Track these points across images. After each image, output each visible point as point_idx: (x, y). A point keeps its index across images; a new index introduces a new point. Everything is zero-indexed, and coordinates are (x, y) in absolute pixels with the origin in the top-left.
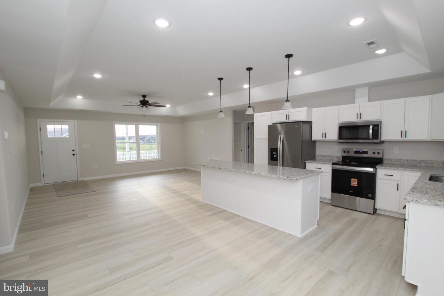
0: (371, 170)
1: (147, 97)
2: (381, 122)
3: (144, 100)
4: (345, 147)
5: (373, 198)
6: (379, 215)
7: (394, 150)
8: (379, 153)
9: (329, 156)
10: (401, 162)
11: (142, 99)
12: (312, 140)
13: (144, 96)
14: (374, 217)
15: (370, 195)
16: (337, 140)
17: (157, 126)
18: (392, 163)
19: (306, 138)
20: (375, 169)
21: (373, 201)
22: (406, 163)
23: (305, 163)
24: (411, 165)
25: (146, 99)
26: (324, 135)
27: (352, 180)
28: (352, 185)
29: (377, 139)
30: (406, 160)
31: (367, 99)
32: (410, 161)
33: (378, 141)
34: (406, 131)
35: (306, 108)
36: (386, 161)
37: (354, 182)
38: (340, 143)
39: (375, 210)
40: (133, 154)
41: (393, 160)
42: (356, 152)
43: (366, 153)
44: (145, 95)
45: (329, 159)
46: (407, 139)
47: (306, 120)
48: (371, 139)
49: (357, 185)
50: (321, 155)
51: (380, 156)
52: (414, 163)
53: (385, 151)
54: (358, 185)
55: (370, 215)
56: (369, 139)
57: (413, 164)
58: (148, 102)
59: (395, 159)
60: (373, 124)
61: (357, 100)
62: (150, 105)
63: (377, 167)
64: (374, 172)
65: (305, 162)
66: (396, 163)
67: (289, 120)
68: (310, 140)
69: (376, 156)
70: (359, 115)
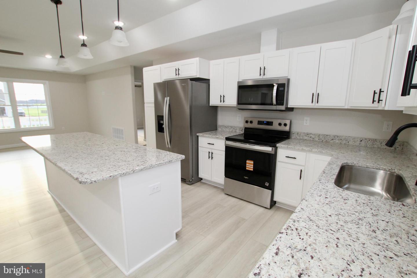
0: (268, 149)
2: (288, 80)
4: (247, 115)
5: (271, 187)
6: (279, 208)
7: (305, 121)
8: (285, 125)
9: (231, 127)
10: (311, 137)
12: (210, 105)
14: (271, 212)
15: (267, 184)
16: (236, 106)
17: (44, 84)
18: (301, 138)
19: (202, 101)
20: (274, 148)
21: (270, 191)
22: (317, 139)
23: (198, 136)
24: (322, 141)
26: (222, 98)
27: (247, 161)
28: (247, 169)
29: (282, 104)
30: (317, 134)
31: (275, 46)
32: (321, 137)
33: (283, 108)
34: (318, 94)
35: (198, 59)
36: (294, 135)
37: (250, 165)
38: (239, 109)
39: (273, 203)
40: (33, 120)
41: (302, 134)
42: (260, 123)
43: (270, 123)
45: (231, 130)
46: (319, 105)
47: (198, 77)
48: (275, 105)
49: (252, 170)
50: (223, 126)
51: (287, 129)
52: (327, 139)
53: (293, 121)
54: (254, 169)
55: (266, 210)
56: (272, 104)
57: (325, 141)
59: (304, 133)
60: (279, 83)
61: (262, 48)
63: (278, 145)
64: (273, 153)
65: (197, 134)
66: (306, 138)
67: (180, 76)
68: (208, 105)
69: (282, 128)
70: (263, 70)
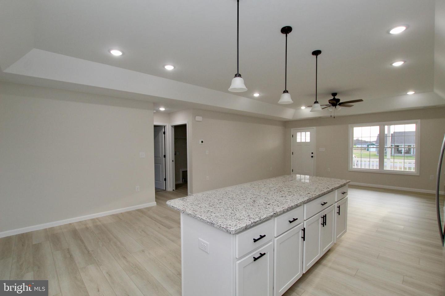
1: (337, 94)
3: (334, 98)
11: (332, 98)
13: (334, 94)
25: (336, 97)
44: (336, 92)
58: (338, 100)
62: (341, 104)
